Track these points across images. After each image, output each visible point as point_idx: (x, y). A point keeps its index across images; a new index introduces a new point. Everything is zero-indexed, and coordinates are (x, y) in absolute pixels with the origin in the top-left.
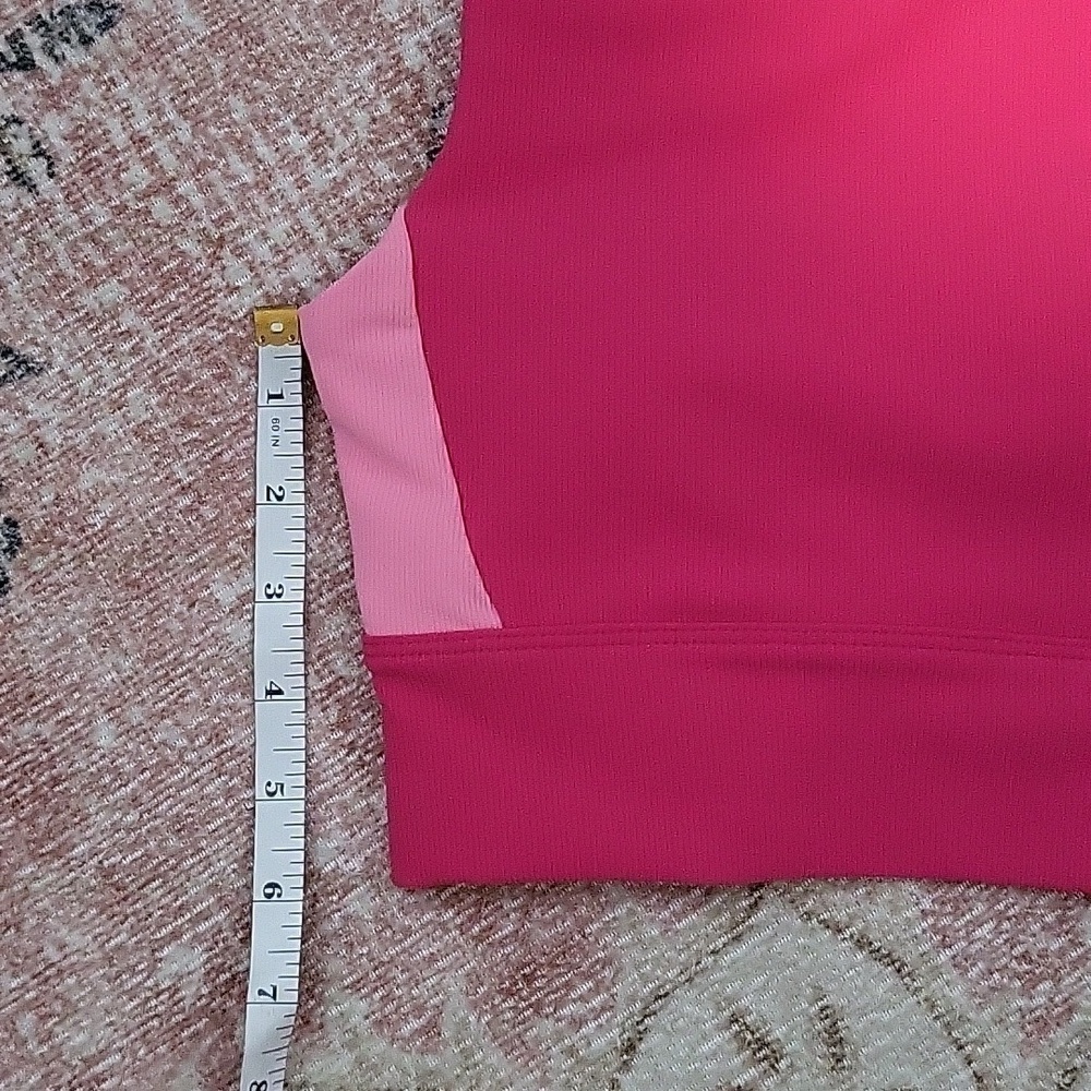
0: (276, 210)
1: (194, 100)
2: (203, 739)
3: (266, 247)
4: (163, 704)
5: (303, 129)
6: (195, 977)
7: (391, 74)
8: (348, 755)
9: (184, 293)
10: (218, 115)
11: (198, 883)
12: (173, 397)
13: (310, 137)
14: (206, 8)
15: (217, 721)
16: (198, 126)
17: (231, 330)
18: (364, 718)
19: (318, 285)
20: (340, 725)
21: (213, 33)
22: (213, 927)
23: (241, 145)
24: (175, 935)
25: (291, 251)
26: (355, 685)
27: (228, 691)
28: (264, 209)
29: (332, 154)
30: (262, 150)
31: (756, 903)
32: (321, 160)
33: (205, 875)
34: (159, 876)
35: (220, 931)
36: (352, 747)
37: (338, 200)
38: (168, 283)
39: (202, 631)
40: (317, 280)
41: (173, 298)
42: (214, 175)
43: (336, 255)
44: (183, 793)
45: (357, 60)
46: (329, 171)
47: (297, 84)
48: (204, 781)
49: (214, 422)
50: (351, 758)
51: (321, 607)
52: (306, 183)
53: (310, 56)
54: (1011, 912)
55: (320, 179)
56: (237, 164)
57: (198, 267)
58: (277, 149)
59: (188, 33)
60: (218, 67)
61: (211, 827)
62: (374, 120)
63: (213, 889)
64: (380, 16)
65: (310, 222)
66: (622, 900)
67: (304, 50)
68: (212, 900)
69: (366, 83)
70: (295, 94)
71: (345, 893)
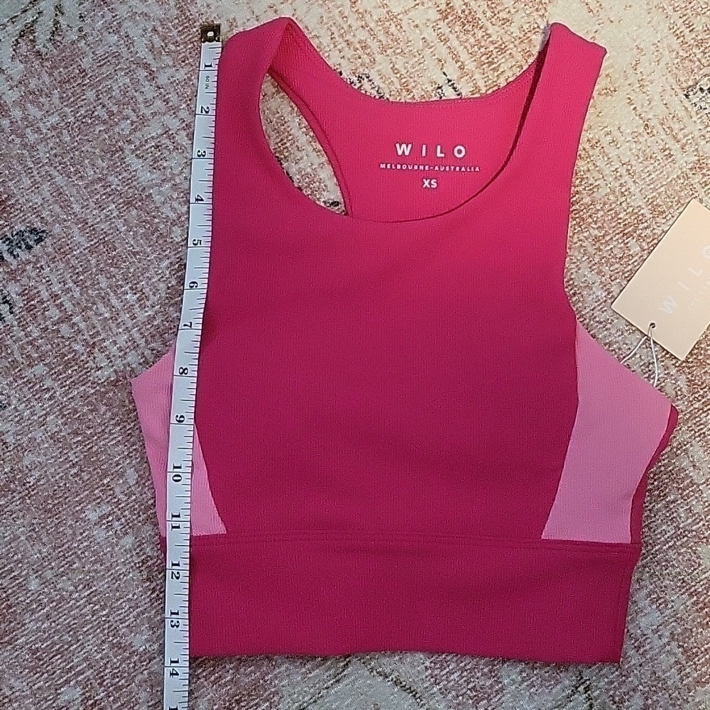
0: (121, 330)
1: (82, 277)
2: (81, 586)
3: (115, 348)
4: (62, 569)
5: (134, 292)
6: (76, 702)
7: (177, 266)
8: (151, 594)
9: (76, 370)
10: (93, 284)
11: (77, 657)
12: (69, 420)
13: (138, 295)
14: (87, 233)
15: (88, 577)
16: (84, 289)
17: (98, 388)
18: (160, 576)
19: (141, 366)
20: (148, 579)
21: (91, 245)
22: (85, 678)
23: (104, 299)
24: (67, 682)
25: (128, 350)
26: (155, 560)
27: (95, 562)
28: (115, 330)
29: (148, 303)
30: (114, 301)
31: (347, 664)
32: (142, 307)
33: (82, 652)
34: (59, 654)
35: (89, 680)
36: (154, 590)
37: (150, 326)
38: (67, 365)
39: (81, 534)
40: (140, 364)
41: (70, 372)
42: (90, 313)
43: (150, 352)
44: (72, 613)
45: (161, 259)
46: (146, 312)
47: (132, 270)
48: (82, 607)
49: (89, 432)
50: (153, 596)
51: (139, 522)
52: (136, 318)
53: (138, 257)
54: (468, 667)
55: (142, 316)
56: (102, 309)
57: (83, 358)
58: (122, 302)
59: (79, 245)
60: (93, 262)
61: (85, 629)
62: (168, 288)
63: (86, 659)
64: (172, 238)
65: (137, 336)
66: (283, 663)
67: (135, 254)
68: (85, 665)
69: (165, 270)
70: (130, 275)
71: (150, 662)
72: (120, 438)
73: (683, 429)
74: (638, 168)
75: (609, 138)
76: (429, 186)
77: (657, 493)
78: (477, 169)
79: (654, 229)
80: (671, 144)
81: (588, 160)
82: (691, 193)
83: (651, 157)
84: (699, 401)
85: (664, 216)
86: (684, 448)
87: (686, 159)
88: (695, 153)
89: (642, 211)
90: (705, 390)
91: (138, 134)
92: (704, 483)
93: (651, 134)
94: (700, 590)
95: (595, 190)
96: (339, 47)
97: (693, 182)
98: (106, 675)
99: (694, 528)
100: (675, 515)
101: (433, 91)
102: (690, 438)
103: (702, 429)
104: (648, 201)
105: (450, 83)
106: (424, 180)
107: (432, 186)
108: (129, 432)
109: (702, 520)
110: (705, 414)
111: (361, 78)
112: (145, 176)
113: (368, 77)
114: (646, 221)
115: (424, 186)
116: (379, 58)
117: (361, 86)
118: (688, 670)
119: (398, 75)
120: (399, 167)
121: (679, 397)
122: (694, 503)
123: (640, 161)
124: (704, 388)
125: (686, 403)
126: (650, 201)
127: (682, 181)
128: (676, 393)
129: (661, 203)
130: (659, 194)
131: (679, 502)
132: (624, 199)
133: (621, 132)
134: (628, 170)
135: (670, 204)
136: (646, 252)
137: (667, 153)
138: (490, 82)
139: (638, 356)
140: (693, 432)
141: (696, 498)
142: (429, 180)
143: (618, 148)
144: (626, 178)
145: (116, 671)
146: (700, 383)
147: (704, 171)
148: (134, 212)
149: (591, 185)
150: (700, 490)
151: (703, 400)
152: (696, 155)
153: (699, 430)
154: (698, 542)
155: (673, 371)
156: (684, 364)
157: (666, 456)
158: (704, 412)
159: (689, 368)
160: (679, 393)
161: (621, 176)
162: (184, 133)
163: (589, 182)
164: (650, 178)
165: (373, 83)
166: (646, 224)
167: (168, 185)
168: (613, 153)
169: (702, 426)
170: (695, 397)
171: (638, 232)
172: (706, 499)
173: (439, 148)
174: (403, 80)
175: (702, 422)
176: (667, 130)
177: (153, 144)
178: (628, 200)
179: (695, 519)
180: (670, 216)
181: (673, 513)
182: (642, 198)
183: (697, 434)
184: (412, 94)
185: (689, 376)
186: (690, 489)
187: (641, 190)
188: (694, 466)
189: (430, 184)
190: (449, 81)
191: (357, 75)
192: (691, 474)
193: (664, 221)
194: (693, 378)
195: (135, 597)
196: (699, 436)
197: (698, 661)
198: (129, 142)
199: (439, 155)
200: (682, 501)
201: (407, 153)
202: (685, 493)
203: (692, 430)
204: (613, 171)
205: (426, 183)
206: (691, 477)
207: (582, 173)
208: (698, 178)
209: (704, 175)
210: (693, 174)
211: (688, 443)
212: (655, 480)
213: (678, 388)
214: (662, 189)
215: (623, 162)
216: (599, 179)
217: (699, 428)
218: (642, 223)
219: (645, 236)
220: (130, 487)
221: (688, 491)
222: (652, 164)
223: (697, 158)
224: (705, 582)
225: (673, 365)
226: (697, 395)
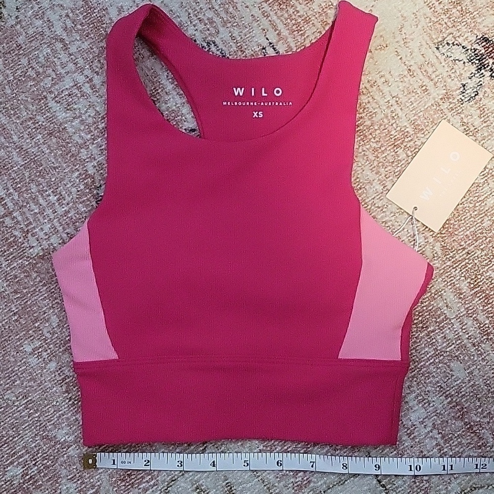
0: (46, 221)
1: (19, 185)
2: (21, 397)
3: (43, 233)
4: (8, 386)
5: (55, 194)
6: (18, 477)
7: (84, 176)
8: (69, 402)
9: (16, 249)
10: (27, 190)
11: (19, 446)
12: (12, 283)
13: (57, 197)
14: (23, 155)
15: (25, 391)
16: (20, 194)
17: (31, 261)
18: (74, 389)
19: (60, 245)
20: (67, 392)
21: (25, 163)
22: (24, 460)
23: (35, 200)
24: (12, 463)
25: (51, 234)
26: (72, 378)
27: (29, 381)
28: (42, 220)
29: (64, 202)
30: (41, 201)
31: (205, 448)
32: (61, 205)
33: (22, 442)
34: (6, 443)
35: (27, 462)
36: (70, 399)
37: (66, 217)
38: (10, 245)
39: (21, 361)
40: (60, 244)
41: (12, 250)
42: (25, 210)
43: (66, 235)
44: (14, 415)
45: (73, 171)
46: (63, 208)
47: (53, 180)
48: (21, 411)
49: (25, 291)
50: (70, 403)
51: (60, 352)
52: (56, 212)
53: (57, 170)
54: (289, 450)
55: (61, 210)
56: (33, 207)
57: (20, 240)
58: (46, 201)
59: (16, 163)
60: (27, 174)
61: (24, 427)
62: (78, 191)
63: (24, 447)
64: (80, 157)
65: (57, 224)
66: (160, 448)
67: (55, 168)
68: (24, 451)
69: (76, 179)
70: (52, 183)
71: (68, 448)
72: (46, 295)
73: (439, 280)
74: (404, 99)
75: (383, 80)
76: (257, 116)
77: (421, 325)
78: (291, 103)
79: (416, 141)
80: (427, 81)
81: (369, 95)
82: (442, 115)
83: (413, 92)
84: (450, 260)
85: (422, 132)
86: (440, 293)
87: (437, 92)
88: (444, 88)
89: (407, 130)
90: (454, 253)
91: (57, 87)
92: (455, 318)
93: (412, 76)
94: (453, 393)
95: (374, 116)
96: (194, 23)
97: (442, 108)
98: (38, 458)
99: (448, 350)
100: (434, 341)
101: (259, 50)
102: (444, 286)
103: (452, 280)
104: (411, 122)
105: (271, 45)
106: (254, 112)
107: (259, 116)
108: (53, 290)
109: (453, 344)
110: (454, 270)
111: (209, 43)
112: (61, 115)
113: (214, 43)
114: (410, 136)
115: (254, 117)
116: (221, 29)
117: (210, 49)
118: (446, 450)
119: (235, 41)
120: (236, 104)
121: (435, 258)
122: (447, 332)
123: (405, 95)
124: (453, 251)
125: (441, 262)
126: (413, 122)
127: (435, 108)
128: (433, 255)
129: (420, 123)
130: (419, 117)
131: (437, 331)
132: (394, 121)
133: (391, 75)
134: (397, 101)
135: (427, 124)
136: (410, 158)
137: (424, 88)
138: (299, 43)
139: (406, 230)
140: (446, 283)
141: (449, 328)
142: (257, 112)
143: (390, 86)
144: (396, 107)
145: (45, 455)
146: (450, 248)
147: (451, 100)
148: (54, 140)
149: (371, 112)
150: (452, 323)
151: (453, 260)
152: (445, 89)
153: (450, 281)
154: (451, 360)
155: (431, 240)
156: (439, 235)
157: (427, 299)
158: (453, 268)
159: (442, 238)
160: (436, 255)
161: (392, 106)
162: (87, 85)
163: (370, 111)
164: (412, 106)
165: (218, 47)
166: (410, 139)
167: (77, 121)
168: (386, 89)
169: (453, 278)
170: (447, 258)
171: (405, 144)
172: (456, 329)
173: (263, 89)
174: (239, 44)
175: (452, 275)
176: (424, 72)
177: (67, 93)
178: (397, 122)
179: (449, 344)
180: (427, 132)
181: (433, 339)
182: (407, 120)
183: (449, 284)
184: (245, 53)
185: (443, 243)
186: (445, 322)
187: (406, 115)
188: (447, 306)
189: (258, 114)
190: (270, 43)
191: (207, 42)
192: (445, 312)
193: (423, 135)
194: (445, 245)
195: (58, 404)
196: (451, 284)
197: (453, 443)
198: (51, 92)
199: (264, 94)
200: (439, 330)
201: (241, 94)
202: (441, 325)
203: (445, 281)
204: (386, 102)
205: (255, 114)
206: (445, 314)
207: (364, 104)
208: (446, 105)
209: (451, 103)
210: (443, 102)
211: (442, 290)
212: (420, 316)
213: (435, 252)
214: (422, 113)
215: (393, 96)
216: (377, 108)
217: (450, 280)
218: (407, 138)
219: (410, 147)
220: (53, 328)
221: (443, 324)
222: (413, 96)
223: (445, 91)
224: (456, 388)
225: (431, 235)
226: (448, 257)
